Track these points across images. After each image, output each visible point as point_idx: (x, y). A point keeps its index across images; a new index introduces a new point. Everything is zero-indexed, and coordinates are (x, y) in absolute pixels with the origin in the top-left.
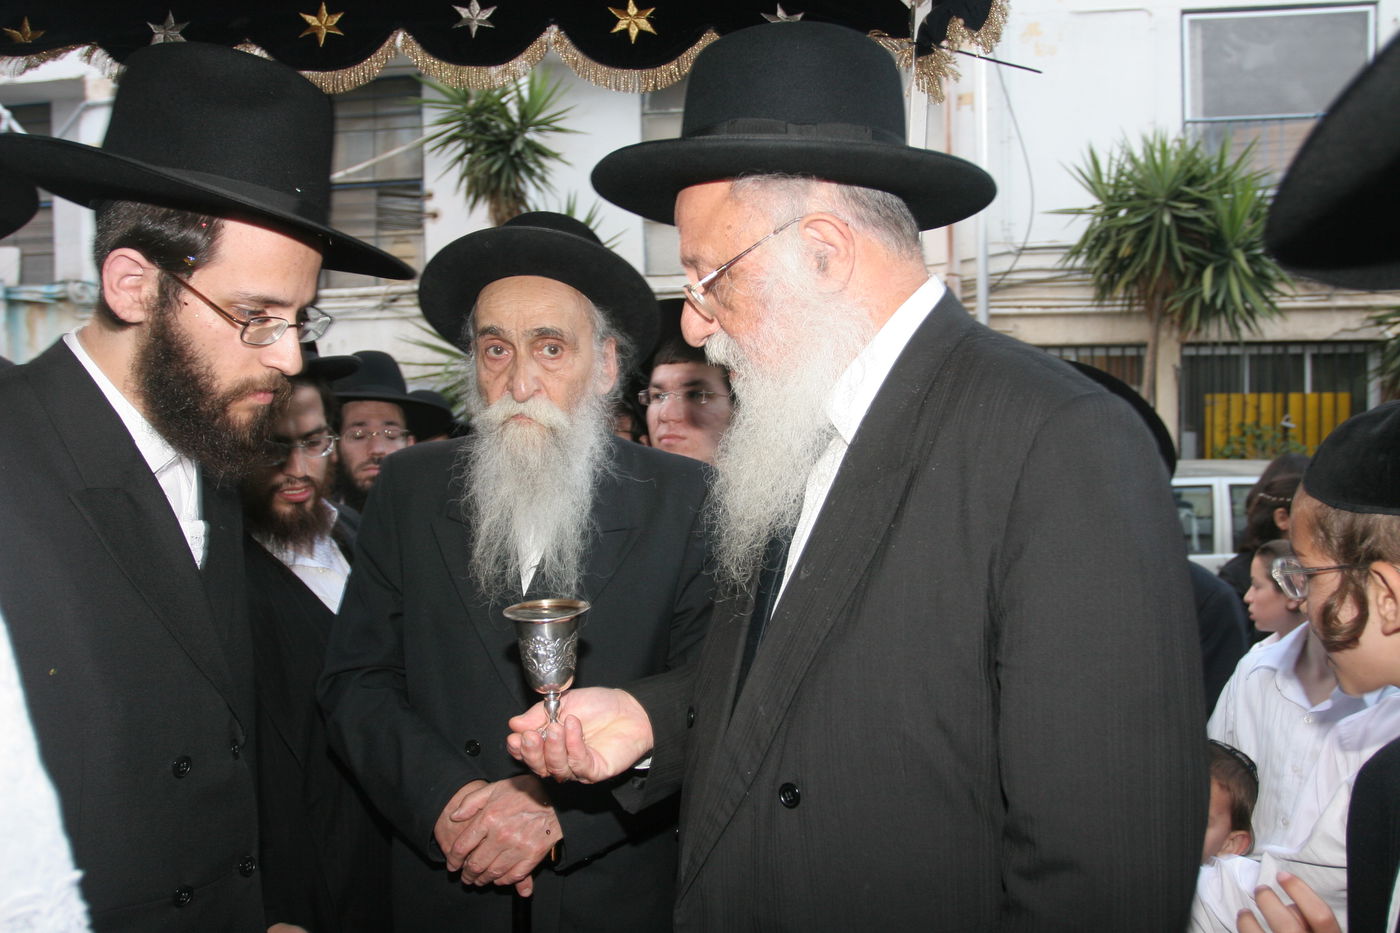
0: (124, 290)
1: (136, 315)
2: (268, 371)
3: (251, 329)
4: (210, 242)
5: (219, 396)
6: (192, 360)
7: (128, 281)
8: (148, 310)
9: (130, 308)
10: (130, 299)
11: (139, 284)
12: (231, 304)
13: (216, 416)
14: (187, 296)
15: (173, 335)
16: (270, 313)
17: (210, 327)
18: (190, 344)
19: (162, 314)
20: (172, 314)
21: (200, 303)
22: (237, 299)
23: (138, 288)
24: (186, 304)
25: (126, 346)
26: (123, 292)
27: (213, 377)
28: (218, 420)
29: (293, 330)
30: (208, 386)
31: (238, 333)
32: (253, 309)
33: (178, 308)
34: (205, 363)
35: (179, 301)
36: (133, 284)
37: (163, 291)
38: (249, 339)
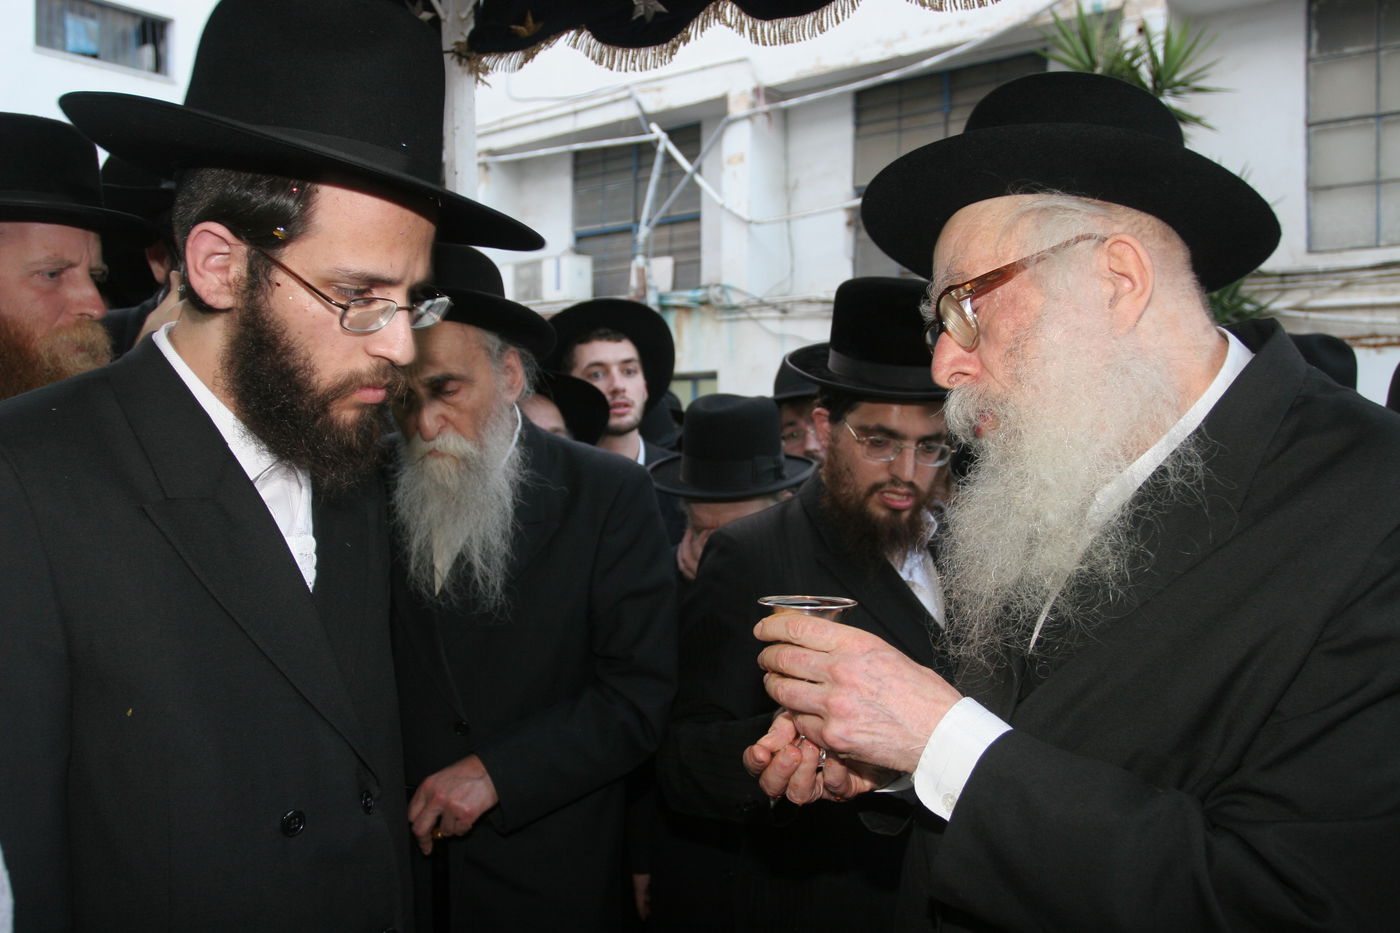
0: (209, 270)
1: (224, 300)
2: (374, 362)
3: (352, 314)
4: (304, 210)
5: (319, 393)
6: (288, 350)
7: (214, 261)
8: (236, 293)
9: (217, 292)
10: (216, 282)
11: (227, 263)
12: (329, 283)
13: (316, 417)
14: (280, 276)
15: (264, 322)
16: (376, 293)
17: (306, 311)
18: (284, 332)
19: (252, 298)
20: (262, 297)
21: (293, 283)
22: (337, 277)
23: (226, 269)
24: (279, 285)
25: (215, 336)
26: (209, 275)
27: (312, 370)
28: (319, 422)
29: (405, 313)
30: (307, 381)
31: (337, 319)
32: (356, 287)
33: (270, 290)
34: (303, 354)
35: (269, 281)
36: (221, 264)
37: (252, 271)
38: (350, 325)
